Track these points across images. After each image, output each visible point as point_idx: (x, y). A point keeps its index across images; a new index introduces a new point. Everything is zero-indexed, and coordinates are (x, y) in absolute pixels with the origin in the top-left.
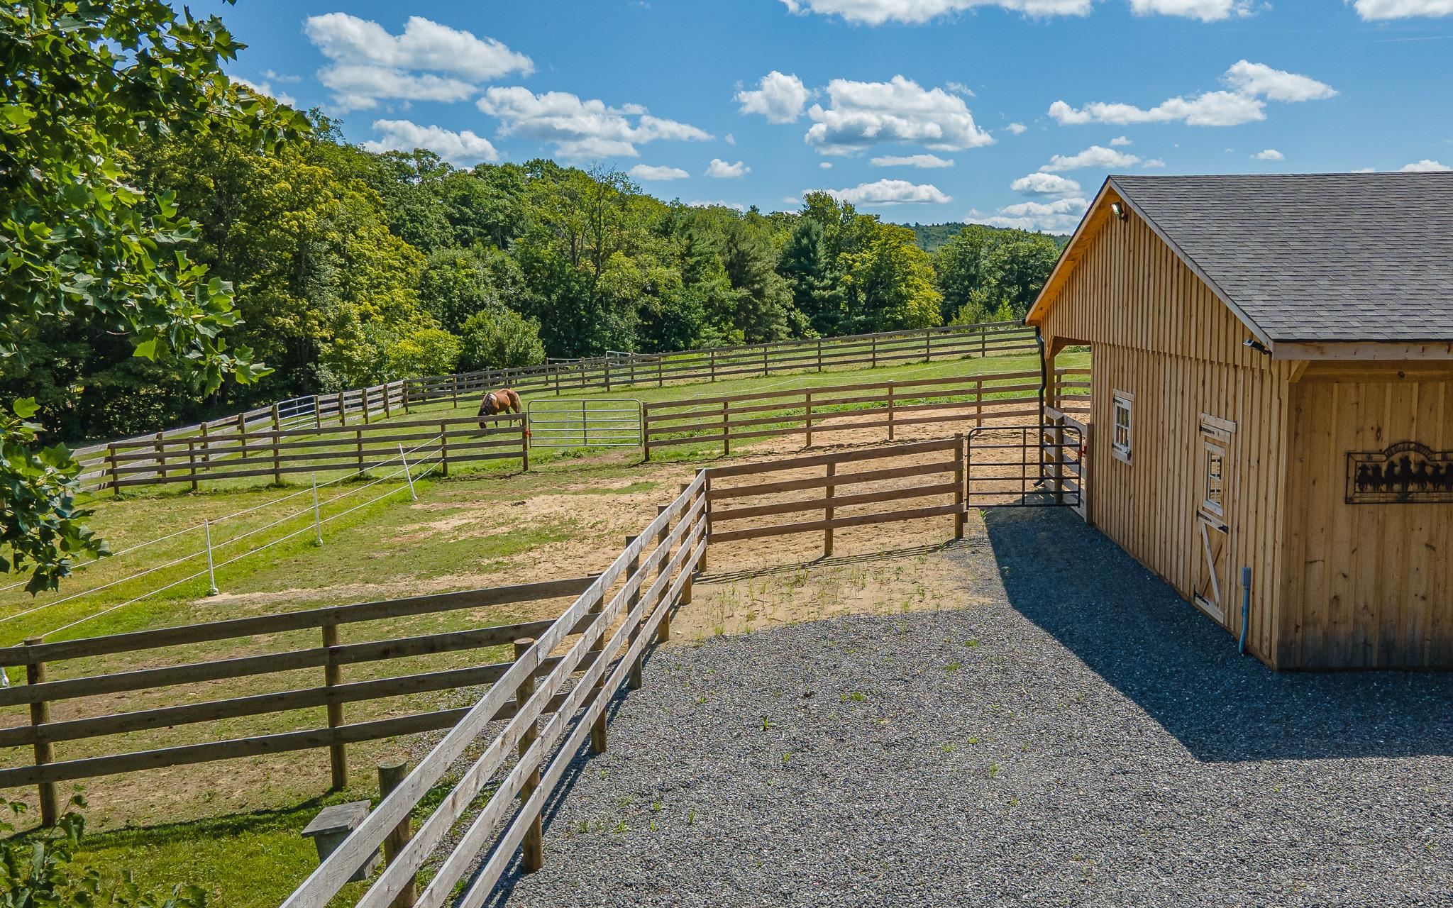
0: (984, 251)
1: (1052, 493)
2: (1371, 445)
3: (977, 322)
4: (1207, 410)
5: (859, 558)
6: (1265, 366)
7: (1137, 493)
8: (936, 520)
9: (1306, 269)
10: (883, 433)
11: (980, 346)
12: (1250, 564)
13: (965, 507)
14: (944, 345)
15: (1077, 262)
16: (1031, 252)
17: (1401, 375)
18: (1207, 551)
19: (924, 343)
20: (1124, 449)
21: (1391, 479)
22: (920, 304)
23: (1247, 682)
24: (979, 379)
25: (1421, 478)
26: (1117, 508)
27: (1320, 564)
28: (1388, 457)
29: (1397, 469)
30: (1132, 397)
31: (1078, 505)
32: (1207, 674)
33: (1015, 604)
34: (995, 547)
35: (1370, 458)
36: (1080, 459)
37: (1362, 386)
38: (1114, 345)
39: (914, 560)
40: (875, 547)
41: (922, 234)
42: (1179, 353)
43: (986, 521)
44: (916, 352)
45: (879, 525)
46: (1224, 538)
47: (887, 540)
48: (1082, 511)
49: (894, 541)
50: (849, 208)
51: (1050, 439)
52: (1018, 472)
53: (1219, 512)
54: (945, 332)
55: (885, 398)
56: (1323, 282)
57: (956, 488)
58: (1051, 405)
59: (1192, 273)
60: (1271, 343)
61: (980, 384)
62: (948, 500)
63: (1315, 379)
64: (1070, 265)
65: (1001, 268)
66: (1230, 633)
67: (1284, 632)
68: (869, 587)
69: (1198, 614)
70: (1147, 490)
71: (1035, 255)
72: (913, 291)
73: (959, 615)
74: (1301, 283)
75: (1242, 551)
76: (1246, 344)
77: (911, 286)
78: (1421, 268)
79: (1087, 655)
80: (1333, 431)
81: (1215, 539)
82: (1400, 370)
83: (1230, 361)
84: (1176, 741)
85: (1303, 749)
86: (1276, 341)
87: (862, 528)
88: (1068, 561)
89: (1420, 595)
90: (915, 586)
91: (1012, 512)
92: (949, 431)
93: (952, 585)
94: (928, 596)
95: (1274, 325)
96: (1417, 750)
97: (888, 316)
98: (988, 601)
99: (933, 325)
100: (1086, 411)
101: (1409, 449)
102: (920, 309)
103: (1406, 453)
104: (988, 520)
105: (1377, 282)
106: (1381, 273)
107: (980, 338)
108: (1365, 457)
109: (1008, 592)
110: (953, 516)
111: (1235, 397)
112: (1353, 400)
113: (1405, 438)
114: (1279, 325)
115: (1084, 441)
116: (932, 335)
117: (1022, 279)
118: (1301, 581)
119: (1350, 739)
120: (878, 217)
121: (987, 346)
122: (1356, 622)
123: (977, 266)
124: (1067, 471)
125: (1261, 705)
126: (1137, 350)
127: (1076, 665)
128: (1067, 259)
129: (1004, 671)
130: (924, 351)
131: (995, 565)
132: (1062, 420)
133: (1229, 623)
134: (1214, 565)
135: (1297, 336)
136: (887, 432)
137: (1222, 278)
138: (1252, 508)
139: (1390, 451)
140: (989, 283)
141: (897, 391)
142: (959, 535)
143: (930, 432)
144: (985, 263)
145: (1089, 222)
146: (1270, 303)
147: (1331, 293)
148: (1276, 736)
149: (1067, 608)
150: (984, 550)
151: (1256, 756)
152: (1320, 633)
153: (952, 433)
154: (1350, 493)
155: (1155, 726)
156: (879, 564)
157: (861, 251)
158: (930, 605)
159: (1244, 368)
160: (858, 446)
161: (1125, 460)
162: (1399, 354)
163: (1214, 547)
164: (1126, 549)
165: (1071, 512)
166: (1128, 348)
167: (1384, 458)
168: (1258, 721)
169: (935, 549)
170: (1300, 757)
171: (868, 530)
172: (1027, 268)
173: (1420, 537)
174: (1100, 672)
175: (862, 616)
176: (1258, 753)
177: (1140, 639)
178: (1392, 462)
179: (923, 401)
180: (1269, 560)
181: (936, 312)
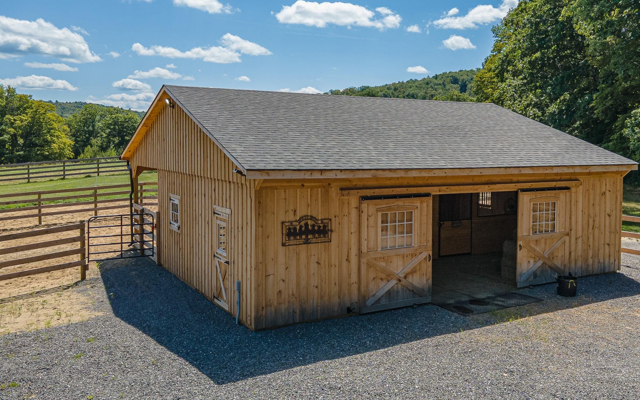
0: (98, 118)
1: (139, 250)
2: (291, 218)
3: (95, 156)
4: (217, 203)
5: (17, 298)
6: (243, 182)
7: (183, 247)
8: (68, 270)
9: (260, 136)
10: (34, 221)
11: (96, 170)
12: (240, 279)
13: (87, 261)
14: (74, 170)
15: (148, 128)
16: (125, 119)
17: (303, 185)
18: (219, 274)
19: (62, 168)
20: (176, 225)
21: (301, 233)
22: (59, 146)
23: (240, 339)
24: (95, 189)
25: (313, 232)
26: (174, 256)
27: (272, 276)
28: (299, 223)
29: (303, 229)
30: (179, 197)
31: (153, 255)
32: (220, 338)
33: (117, 314)
34: (105, 282)
35: (292, 224)
36: (153, 231)
37: (287, 190)
38: (169, 171)
39: (54, 295)
40: (28, 290)
41: (60, 107)
42: (202, 175)
43: (100, 268)
44: (57, 173)
45: (32, 276)
46: (227, 267)
47: (36, 285)
48: (155, 258)
49: (41, 285)
50: (11, 91)
51: (136, 221)
52: (118, 239)
53: (225, 254)
54: (75, 162)
55: (36, 200)
56: (268, 142)
57: (81, 251)
58: (136, 202)
59: (207, 136)
60: (245, 171)
61: (96, 191)
62: (76, 258)
63: (266, 188)
64: (145, 129)
65: (108, 128)
66: (231, 315)
67: (257, 311)
68: (23, 315)
69: (216, 307)
70: (189, 245)
71: (128, 122)
72: (55, 139)
73: (83, 324)
74: (258, 142)
75: (236, 273)
76: (234, 171)
77: (54, 136)
78: (309, 137)
79: (158, 337)
80: (275, 212)
81: (223, 268)
82: (302, 183)
83: (227, 179)
84: (205, 376)
85: (267, 369)
86: (248, 170)
87: (19, 279)
88: (147, 286)
89: (315, 286)
90: (55, 311)
91: (116, 262)
92: (77, 218)
93: (78, 307)
94: (63, 315)
95: (246, 162)
96: (316, 360)
97: (38, 153)
98: (101, 314)
99: (68, 158)
100: (156, 204)
101: (308, 219)
102: (60, 149)
103: (307, 221)
104: (101, 267)
105: (291, 143)
106: (292, 138)
107: (96, 166)
108: (289, 223)
109: (113, 307)
110: (79, 267)
111: (230, 197)
112: (284, 197)
113: (306, 214)
114: (249, 162)
115: (155, 221)
116: (67, 164)
117: (121, 134)
118: (264, 285)
119: (287, 360)
120: (31, 96)
121: (100, 170)
122: (289, 302)
123: (93, 126)
124: (146, 238)
125: (248, 350)
126: (181, 173)
127: (152, 343)
128: (143, 126)
129: (110, 353)
130: (62, 173)
131: (105, 293)
132: (143, 210)
133: (231, 310)
134: (223, 281)
135: (257, 167)
136: (38, 220)
137: (221, 139)
138: (240, 252)
139: (299, 221)
140: (102, 135)
141: (43, 196)
142: (83, 278)
143: (66, 219)
144: (99, 125)
145: (154, 108)
146: (244, 151)
147: (272, 147)
148: (254, 365)
149: (147, 312)
150: (99, 285)
151: (244, 377)
152: (273, 309)
153: (79, 219)
154: (284, 241)
155: (194, 370)
156: (31, 300)
157: (20, 115)
158: (64, 321)
159: (234, 183)
160: (18, 229)
161: (177, 231)
162: (301, 176)
163: (223, 271)
164: (178, 277)
165: (149, 260)
166: (176, 172)
167: (298, 224)
168: (245, 359)
169: (68, 287)
170: (266, 373)
171: (23, 280)
172: (123, 128)
173: (314, 259)
174: (165, 346)
175: (18, 334)
176: (246, 375)
177: (186, 324)
178: (301, 225)
179: (61, 202)
180: (249, 277)
181: (70, 151)
